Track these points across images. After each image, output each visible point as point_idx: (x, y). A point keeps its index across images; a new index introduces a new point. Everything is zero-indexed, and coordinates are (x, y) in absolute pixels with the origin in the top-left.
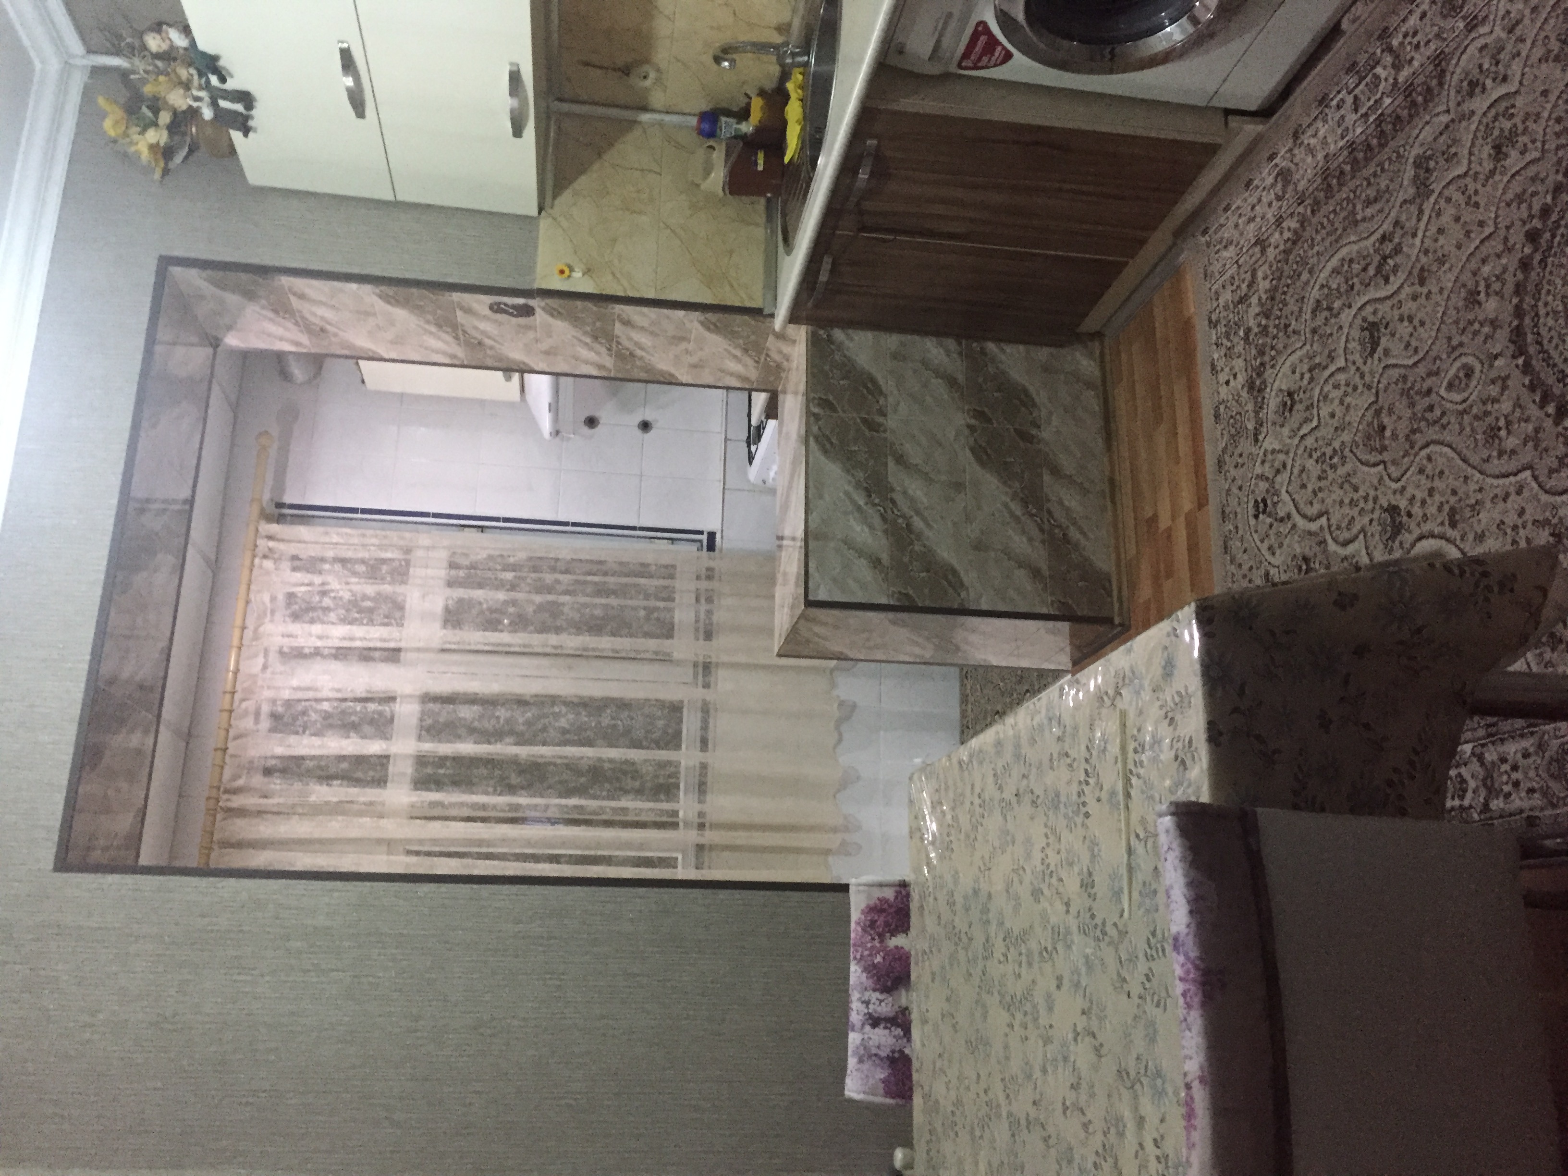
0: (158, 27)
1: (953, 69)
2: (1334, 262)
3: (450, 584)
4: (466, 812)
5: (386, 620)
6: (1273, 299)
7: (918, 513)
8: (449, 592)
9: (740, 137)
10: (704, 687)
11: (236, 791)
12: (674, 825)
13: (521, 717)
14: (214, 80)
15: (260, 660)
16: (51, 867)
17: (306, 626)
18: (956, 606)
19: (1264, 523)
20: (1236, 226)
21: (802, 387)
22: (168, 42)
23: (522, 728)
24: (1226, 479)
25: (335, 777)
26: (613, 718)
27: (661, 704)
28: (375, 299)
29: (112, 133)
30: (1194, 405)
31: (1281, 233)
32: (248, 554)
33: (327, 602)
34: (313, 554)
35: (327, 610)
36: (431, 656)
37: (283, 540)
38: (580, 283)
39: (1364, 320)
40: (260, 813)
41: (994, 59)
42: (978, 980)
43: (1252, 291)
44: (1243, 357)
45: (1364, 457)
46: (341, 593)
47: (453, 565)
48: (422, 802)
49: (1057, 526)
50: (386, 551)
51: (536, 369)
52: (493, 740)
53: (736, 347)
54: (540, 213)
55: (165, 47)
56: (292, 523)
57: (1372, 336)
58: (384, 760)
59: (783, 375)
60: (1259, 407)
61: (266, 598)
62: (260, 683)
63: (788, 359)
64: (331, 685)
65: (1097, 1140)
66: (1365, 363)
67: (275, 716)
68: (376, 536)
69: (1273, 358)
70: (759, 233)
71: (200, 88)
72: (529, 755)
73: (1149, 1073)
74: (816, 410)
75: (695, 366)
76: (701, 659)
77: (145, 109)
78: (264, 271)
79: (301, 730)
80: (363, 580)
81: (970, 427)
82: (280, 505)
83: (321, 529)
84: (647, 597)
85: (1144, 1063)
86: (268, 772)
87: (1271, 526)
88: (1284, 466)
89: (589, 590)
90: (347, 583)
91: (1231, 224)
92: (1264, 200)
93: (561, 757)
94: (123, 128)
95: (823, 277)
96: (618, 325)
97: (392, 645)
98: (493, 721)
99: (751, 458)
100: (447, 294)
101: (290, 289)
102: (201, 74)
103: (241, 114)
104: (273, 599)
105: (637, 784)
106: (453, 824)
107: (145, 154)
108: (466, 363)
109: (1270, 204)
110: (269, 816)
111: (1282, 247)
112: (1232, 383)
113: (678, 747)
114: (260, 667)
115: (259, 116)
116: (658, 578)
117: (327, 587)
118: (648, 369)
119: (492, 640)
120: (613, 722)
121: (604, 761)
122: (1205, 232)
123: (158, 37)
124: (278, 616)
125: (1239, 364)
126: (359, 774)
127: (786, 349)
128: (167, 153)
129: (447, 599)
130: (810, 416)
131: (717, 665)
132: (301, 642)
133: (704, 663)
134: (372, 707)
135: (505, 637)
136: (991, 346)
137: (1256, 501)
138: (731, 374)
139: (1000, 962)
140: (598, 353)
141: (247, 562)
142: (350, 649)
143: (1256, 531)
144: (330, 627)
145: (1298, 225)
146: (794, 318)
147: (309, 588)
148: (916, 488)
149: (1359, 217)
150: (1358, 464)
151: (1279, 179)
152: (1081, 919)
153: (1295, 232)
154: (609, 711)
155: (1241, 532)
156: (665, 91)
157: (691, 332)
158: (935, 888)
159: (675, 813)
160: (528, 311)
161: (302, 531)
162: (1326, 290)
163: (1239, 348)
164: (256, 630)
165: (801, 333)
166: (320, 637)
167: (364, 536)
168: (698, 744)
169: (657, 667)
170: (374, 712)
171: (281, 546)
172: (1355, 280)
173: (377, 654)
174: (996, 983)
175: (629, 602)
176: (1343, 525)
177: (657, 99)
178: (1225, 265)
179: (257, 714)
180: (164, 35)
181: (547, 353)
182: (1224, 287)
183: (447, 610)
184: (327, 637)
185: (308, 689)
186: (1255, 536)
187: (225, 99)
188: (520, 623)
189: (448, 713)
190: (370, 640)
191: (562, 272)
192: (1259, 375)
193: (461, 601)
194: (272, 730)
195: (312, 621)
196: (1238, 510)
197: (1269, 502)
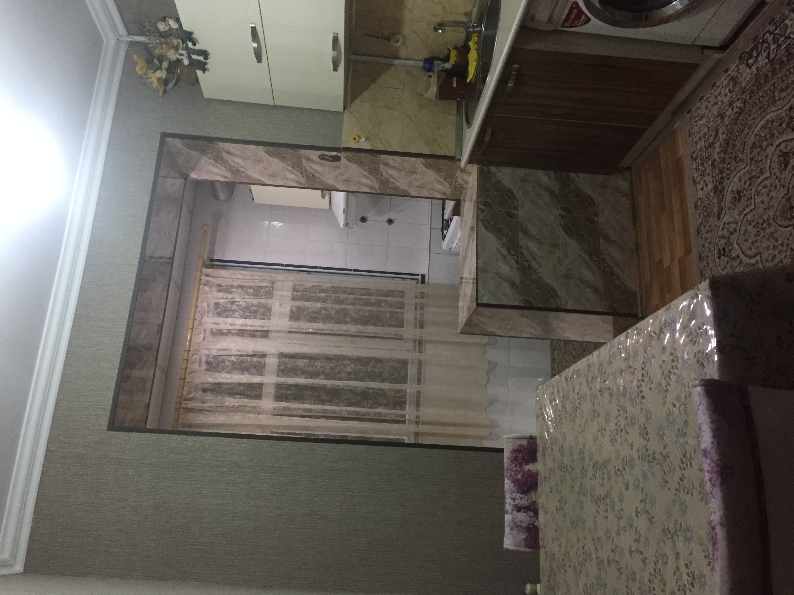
0: (164, 19)
1: (559, 28)
2: (762, 123)
3: (294, 299)
4: (300, 413)
5: (262, 317)
6: (728, 144)
7: (535, 259)
8: (293, 303)
9: (444, 71)
10: (419, 352)
11: (190, 400)
12: (404, 422)
13: (329, 366)
14: (190, 44)
15: (202, 335)
16: (106, 428)
17: (225, 319)
18: (554, 307)
19: (724, 260)
20: (707, 107)
21: (475, 196)
22: (168, 26)
23: (328, 371)
24: (702, 239)
25: (236, 394)
26: (373, 367)
27: (398, 361)
28: (263, 153)
29: (140, 73)
30: (683, 202)
31: (732, 110)
32: (197, 284)
33: (234, 307)
34: (228, 284)
35: (234, 311)
36: (283, 335)
37: (214, 277)
38: (364, 144)
39: (780, 151)
40: (201, 410)
41: (581, 21)
42: (578, 489)
43: (716, 141)
44: (711, 175)
45: (780, 223)
46: (241, 303)
47: (295, 290)
48: (280, 407)
49: (608, 267)
50: (263, 283)
51: (340, 189)
52: (313, 377)
53: (441, 176)
54: (344, 110)
55: (167, 28)
56: (218, 269)
57: (785, 159)
58: (260, 386)
59: (464, 192)
60: (720, 201)
61: (205, 305)
62: (202, 346)
63: (466, 182)
64: (235, 348)
65: (651, 568)
66: (781, 174)
67: (208, 363)
68: (258, 276)
69: (729, 174)
70: (453, 118)
71: (183, 49)
72: (331, 385)
73: (682, 530)
74: (482, 207)
75: (419, 187)
76: (418, 338)
77: (156, 61)
78: (211, 140)
79: (221, 370)
80: (251, 297)
81: (562, 217)
82: (212, 260)
83: (232, 272)
84: (391, 307)
85: (679, 524)
86: (205, 390)
87: (728, 262)
88: (735, 230)
89: (362, 303)
90: (244, 298)
91: (704, 106)
92: (723, 93)
93: (348, 386)
94: (145, 70)
95: (487, 139)
96: (382, 166)
97: (265, 329)
98: (314, 368)
99: (444, 237)
100: (298, 150)
101: (223, 149)
102: (184, 42)
103: (202, 62)
104: (208, 306)
105: (385, 401)
106: (294, 418)
107: (155, 83)
108: (306, 186)
109: (726, 95)
110: (206, 412)
111: (733, 117)
112: (705, 189)
113: (406, 383)
114: (202, 339)
115: (211, 63)
116: (397, 297)
117: (234, 300)
118: (396, 188)
119: (315, 327)
120: (373, 369)
121: (369, 389)
122: (689, 112)
123: (164, 23)
124: (211, 314)
125: (709, 179)
126: (249, 393)
127: (465, 177)
128: (166, 82)
129: (292, 306)
130: (479, 211)
131: (426, 341)
132: (221, 327)
133: (419, 340)
134: (255, 359)
135: (320, 326)
136: (572, 175)
137: (719, 250)
138: (437, 191)
139: (591, 479)
140: (371, 180)
141: (197, 287)
142: (245, 330)
143: (719, 265)
144: (235, 319)
145: (742, 105)
146: (471, 161)
147: (226, 301)
148: (533, 246)
149: (777, 98)
150: (778, 227)
151: (731, 82)
152: (640, 452)
153: (740, 108)
154: (371, 364)
155: (710, 265)
156: (407, 49)
157: (418, 169)
158: (552, 443)
159: (404, 416)
160: (337, 159)
161: (223, 272)
162: (758, 137)
163: (708, 171)
164: (200, 321)
165: (474, 169)
166: (230, 325)
167: (252, 275)
168: (416, 382)
169: (395, 342)
170: (257, 362)
171: (213, 279)
172: (775, 131)
173: (258, 333)
174: (589, 490)
175: (382, 309)
176: (770, 259)
177: (403, 53)
178: (700, 128)
179: (200, 362)
180: (166, 22)
181: (346, 181)
182: (700, 139)
183: (292, 311)
184: (234, 325)
185: (225, 350)
186: (718, 267)
187: (194, 54)
188: (328, 318)
189: (292, 363)
190: (255, 326)
191: (355, 139)
192: (720, 183)
193: (299, 308)
194: (207, 370)
195: (227, 317)
196: (709, 254)
197: (726, 250)
